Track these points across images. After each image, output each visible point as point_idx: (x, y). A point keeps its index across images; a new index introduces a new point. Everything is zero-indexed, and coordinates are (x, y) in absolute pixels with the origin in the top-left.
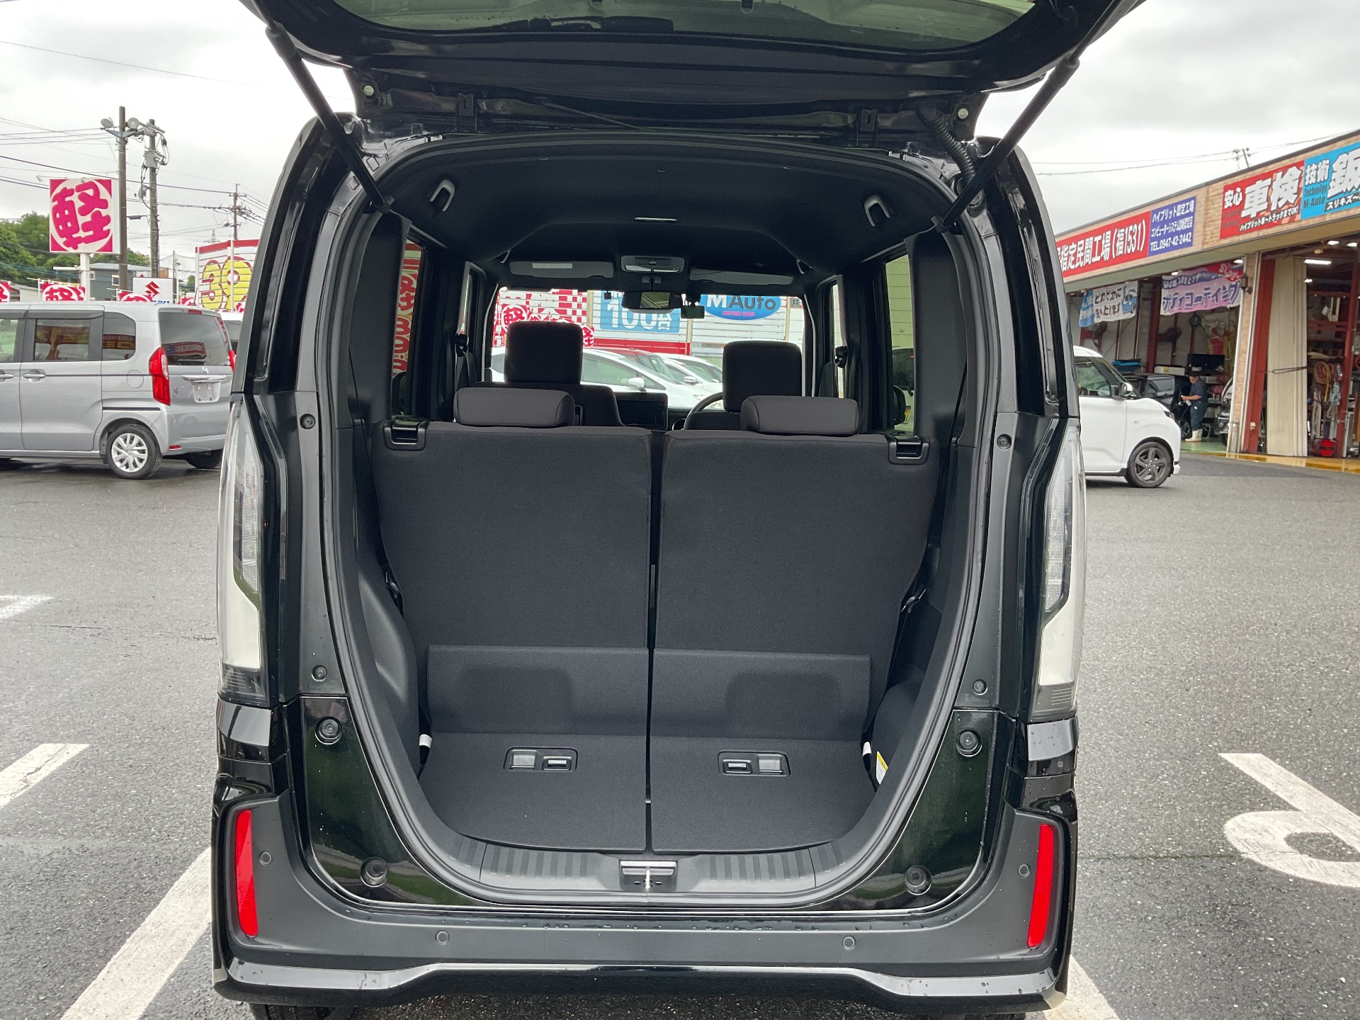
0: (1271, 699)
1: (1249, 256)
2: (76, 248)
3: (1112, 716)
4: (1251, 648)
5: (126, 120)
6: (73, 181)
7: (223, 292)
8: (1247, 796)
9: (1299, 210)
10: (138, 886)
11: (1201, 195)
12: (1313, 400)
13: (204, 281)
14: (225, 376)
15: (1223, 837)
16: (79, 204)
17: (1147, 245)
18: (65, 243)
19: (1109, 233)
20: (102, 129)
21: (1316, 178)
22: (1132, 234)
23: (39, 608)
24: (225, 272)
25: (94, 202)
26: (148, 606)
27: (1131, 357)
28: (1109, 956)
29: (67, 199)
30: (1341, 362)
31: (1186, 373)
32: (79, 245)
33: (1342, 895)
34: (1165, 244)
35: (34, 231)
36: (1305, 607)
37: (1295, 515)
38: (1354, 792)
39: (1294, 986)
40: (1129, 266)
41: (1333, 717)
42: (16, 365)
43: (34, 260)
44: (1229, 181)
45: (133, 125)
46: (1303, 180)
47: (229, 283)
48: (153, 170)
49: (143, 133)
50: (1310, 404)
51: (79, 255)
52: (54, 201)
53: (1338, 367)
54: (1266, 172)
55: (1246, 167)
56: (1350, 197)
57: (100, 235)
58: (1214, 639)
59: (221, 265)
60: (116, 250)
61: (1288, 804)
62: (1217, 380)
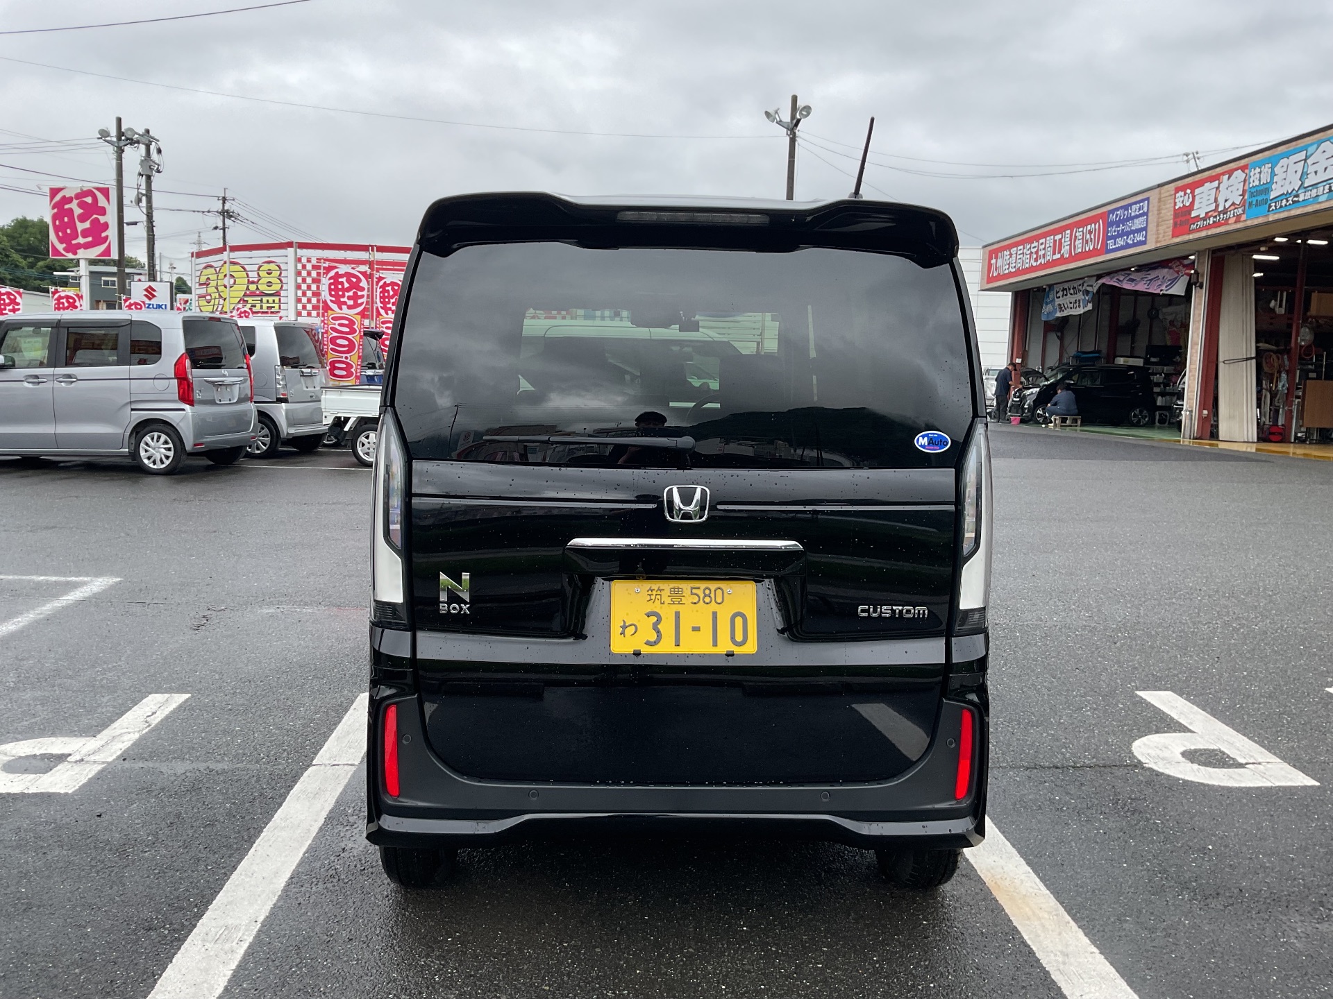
0: (1186, 649)
1: (1199, 253)
2: (75, 253)
3: (1048, 664)
4: (1176, 609)
5: (123, 130)
6: (72, 189)
7: (220, 295)
8: (1155, 723)
9: (1244, 211)
10: (261, 794)
11: (1153, 195)
12: (1262, 389)
13: (200, 284)
14: (242, 378)
15: (1131, 752)
16: (78, 211)
17: (1105, 244)
18: (65, 249)
19: (1068, 232)
20: (99, 138)
21: (1260, 180)
22: (1090, 232)
23: (112, 587)
24: (221, 276)
25: (93, 211)
26: (207, 585)
27: (1092, 349)
28: (1029, 834)
29: (67, 207)
30: (1288, 352)
31: (1144, 363)
32: (78, 251)
33: (1220, 791)
34: (1120, 242)
35: (24, 235)
36: (1229, 575)
37: (1234, 496)
38: (1244, 719)
39: (1172, 852)
40: (1087, 263)
41: (1237, 663)
42: (50, 371)
43: (24, 263)
44: (1180, 183)
45: (129, 135)
46: (1247, 183)
47: (226, 287)
48: (149, 178)
49: (138, 142)
50: (1259, 393)
51: (78, 261)
52: (53, 208)
53: (1286, 356)
54: (1214, 173)
55: (1196, 170)
56: (1290, 199)
57: (98, 241)
58: (1144, 602)
59: (218, 269)
60: (115, 255)
61: (1187, 728)
62: (1175, 370)
